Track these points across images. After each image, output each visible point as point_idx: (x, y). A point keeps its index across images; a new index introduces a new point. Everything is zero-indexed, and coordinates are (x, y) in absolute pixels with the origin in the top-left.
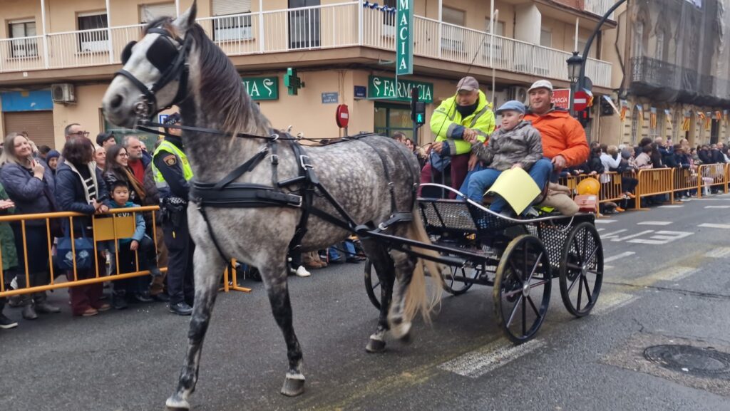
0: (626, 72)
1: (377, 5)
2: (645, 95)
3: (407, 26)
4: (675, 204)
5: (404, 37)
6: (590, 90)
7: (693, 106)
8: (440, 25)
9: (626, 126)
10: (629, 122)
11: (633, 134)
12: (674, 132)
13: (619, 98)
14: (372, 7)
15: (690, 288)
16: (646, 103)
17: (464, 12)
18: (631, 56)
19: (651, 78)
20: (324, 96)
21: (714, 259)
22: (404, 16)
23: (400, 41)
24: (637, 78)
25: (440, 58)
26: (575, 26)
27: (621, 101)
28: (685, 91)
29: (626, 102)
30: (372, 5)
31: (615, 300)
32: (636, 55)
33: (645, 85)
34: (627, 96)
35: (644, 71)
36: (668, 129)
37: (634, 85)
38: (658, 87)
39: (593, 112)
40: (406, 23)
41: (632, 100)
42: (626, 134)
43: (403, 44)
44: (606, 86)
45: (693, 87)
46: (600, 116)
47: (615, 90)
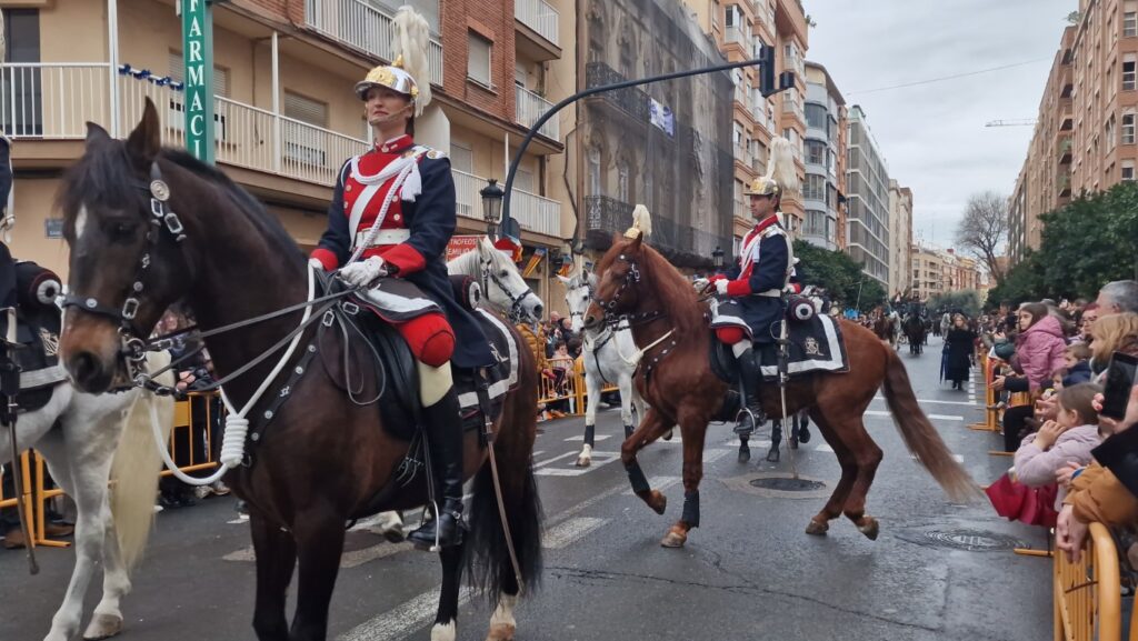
0: (580, 217)
1: (149, 73)
3: (203, 113)
5: (198, 131)
8: (277, 120)
13: (573, 252)
14: (138, 76)
17: (325, 104)
18: (586, 194)
19: (613, 226)
20: (50, 224)
22: (196, 97)
23: (191, 138)
24: (596, 225)
25: (279, 173)
26: (504, 143)
27: (575, 256)
29: (580, 257)
30: (138, 72)
32: (593, 194)
34: (583, 249)
35: (604, 216)
37: (591, 234)
39: (539, 271)
40: (200, 108)
41: (590, 255)
43: (197, 142)
44: (554, 235)
45: (670, 242)
46: (550, 277)
47: (567, 241)
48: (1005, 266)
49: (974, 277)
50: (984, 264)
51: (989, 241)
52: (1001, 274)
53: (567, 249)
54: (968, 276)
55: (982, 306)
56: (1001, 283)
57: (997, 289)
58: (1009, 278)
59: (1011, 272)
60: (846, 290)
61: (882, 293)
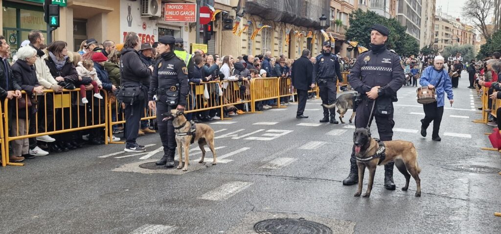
2: (257, 15)
4: (280, 108)
6: (213, 6)
7: (293, 25)
9: (244, 40)
10: (246, 37)
11: (249, 47)
12: (280, 48)
13: (237, 15)
15: (289, 174)
16: (259, 21)
21: (307, 150)
27: (238, 17)
28: (287, 13)
29: (242, 19)
31: (234, 187)
33: (257, 5)
34: (243, 13)
36: (276, 44)
37: (248, 4)
38: (267, 7)
39: (216, 26)
41: (247, 18)
42: (243, 48)
44: (226, 4)
45: (292, 10)
46: (222, 30)
47: (234, 8)
48: (491, 31)
49: (472, 37)
50: (479, 29)
51: (483, 14)
52: (489, 35)
53: (233, 13)
54: (468, 36)
55: (476, 56)
56: (489, 42)
57: (487, 45)
58: (494, 38)
59: (495, 34)
60: (397, 44)
61: (417, 45)
